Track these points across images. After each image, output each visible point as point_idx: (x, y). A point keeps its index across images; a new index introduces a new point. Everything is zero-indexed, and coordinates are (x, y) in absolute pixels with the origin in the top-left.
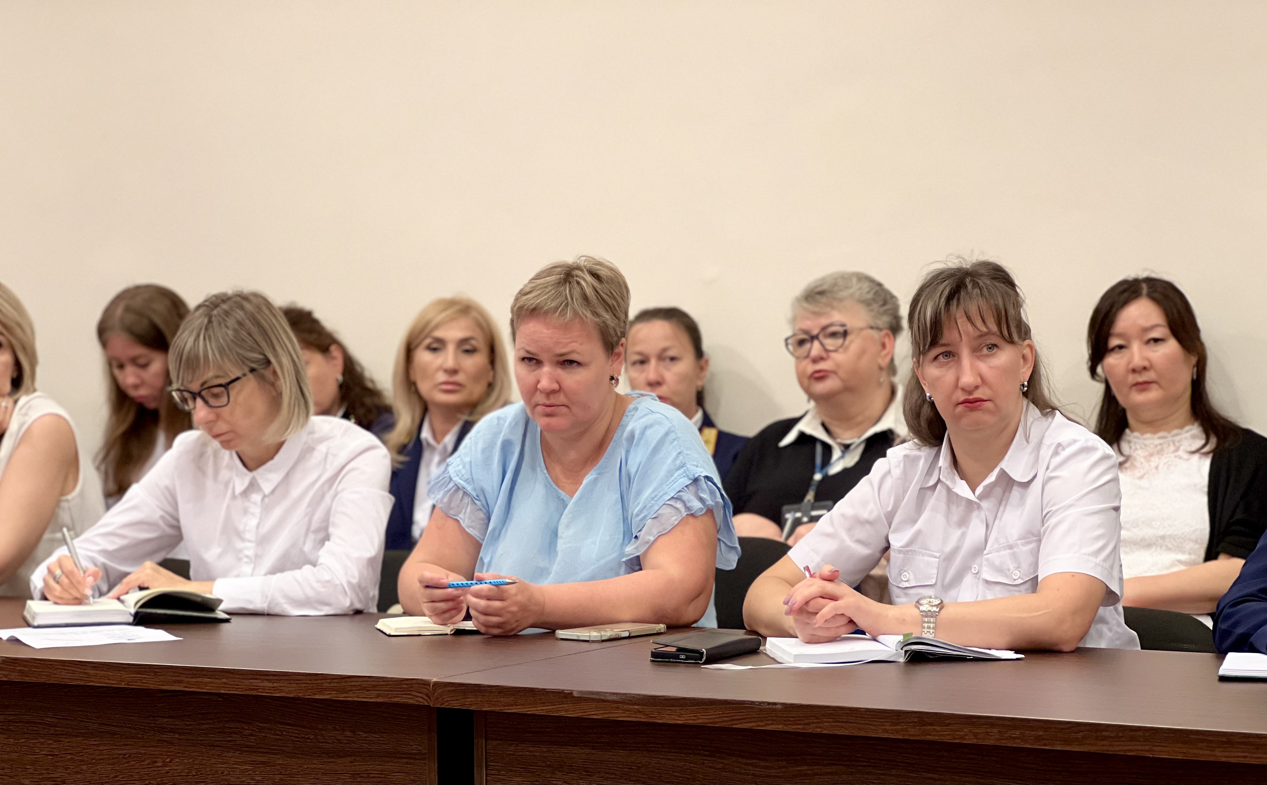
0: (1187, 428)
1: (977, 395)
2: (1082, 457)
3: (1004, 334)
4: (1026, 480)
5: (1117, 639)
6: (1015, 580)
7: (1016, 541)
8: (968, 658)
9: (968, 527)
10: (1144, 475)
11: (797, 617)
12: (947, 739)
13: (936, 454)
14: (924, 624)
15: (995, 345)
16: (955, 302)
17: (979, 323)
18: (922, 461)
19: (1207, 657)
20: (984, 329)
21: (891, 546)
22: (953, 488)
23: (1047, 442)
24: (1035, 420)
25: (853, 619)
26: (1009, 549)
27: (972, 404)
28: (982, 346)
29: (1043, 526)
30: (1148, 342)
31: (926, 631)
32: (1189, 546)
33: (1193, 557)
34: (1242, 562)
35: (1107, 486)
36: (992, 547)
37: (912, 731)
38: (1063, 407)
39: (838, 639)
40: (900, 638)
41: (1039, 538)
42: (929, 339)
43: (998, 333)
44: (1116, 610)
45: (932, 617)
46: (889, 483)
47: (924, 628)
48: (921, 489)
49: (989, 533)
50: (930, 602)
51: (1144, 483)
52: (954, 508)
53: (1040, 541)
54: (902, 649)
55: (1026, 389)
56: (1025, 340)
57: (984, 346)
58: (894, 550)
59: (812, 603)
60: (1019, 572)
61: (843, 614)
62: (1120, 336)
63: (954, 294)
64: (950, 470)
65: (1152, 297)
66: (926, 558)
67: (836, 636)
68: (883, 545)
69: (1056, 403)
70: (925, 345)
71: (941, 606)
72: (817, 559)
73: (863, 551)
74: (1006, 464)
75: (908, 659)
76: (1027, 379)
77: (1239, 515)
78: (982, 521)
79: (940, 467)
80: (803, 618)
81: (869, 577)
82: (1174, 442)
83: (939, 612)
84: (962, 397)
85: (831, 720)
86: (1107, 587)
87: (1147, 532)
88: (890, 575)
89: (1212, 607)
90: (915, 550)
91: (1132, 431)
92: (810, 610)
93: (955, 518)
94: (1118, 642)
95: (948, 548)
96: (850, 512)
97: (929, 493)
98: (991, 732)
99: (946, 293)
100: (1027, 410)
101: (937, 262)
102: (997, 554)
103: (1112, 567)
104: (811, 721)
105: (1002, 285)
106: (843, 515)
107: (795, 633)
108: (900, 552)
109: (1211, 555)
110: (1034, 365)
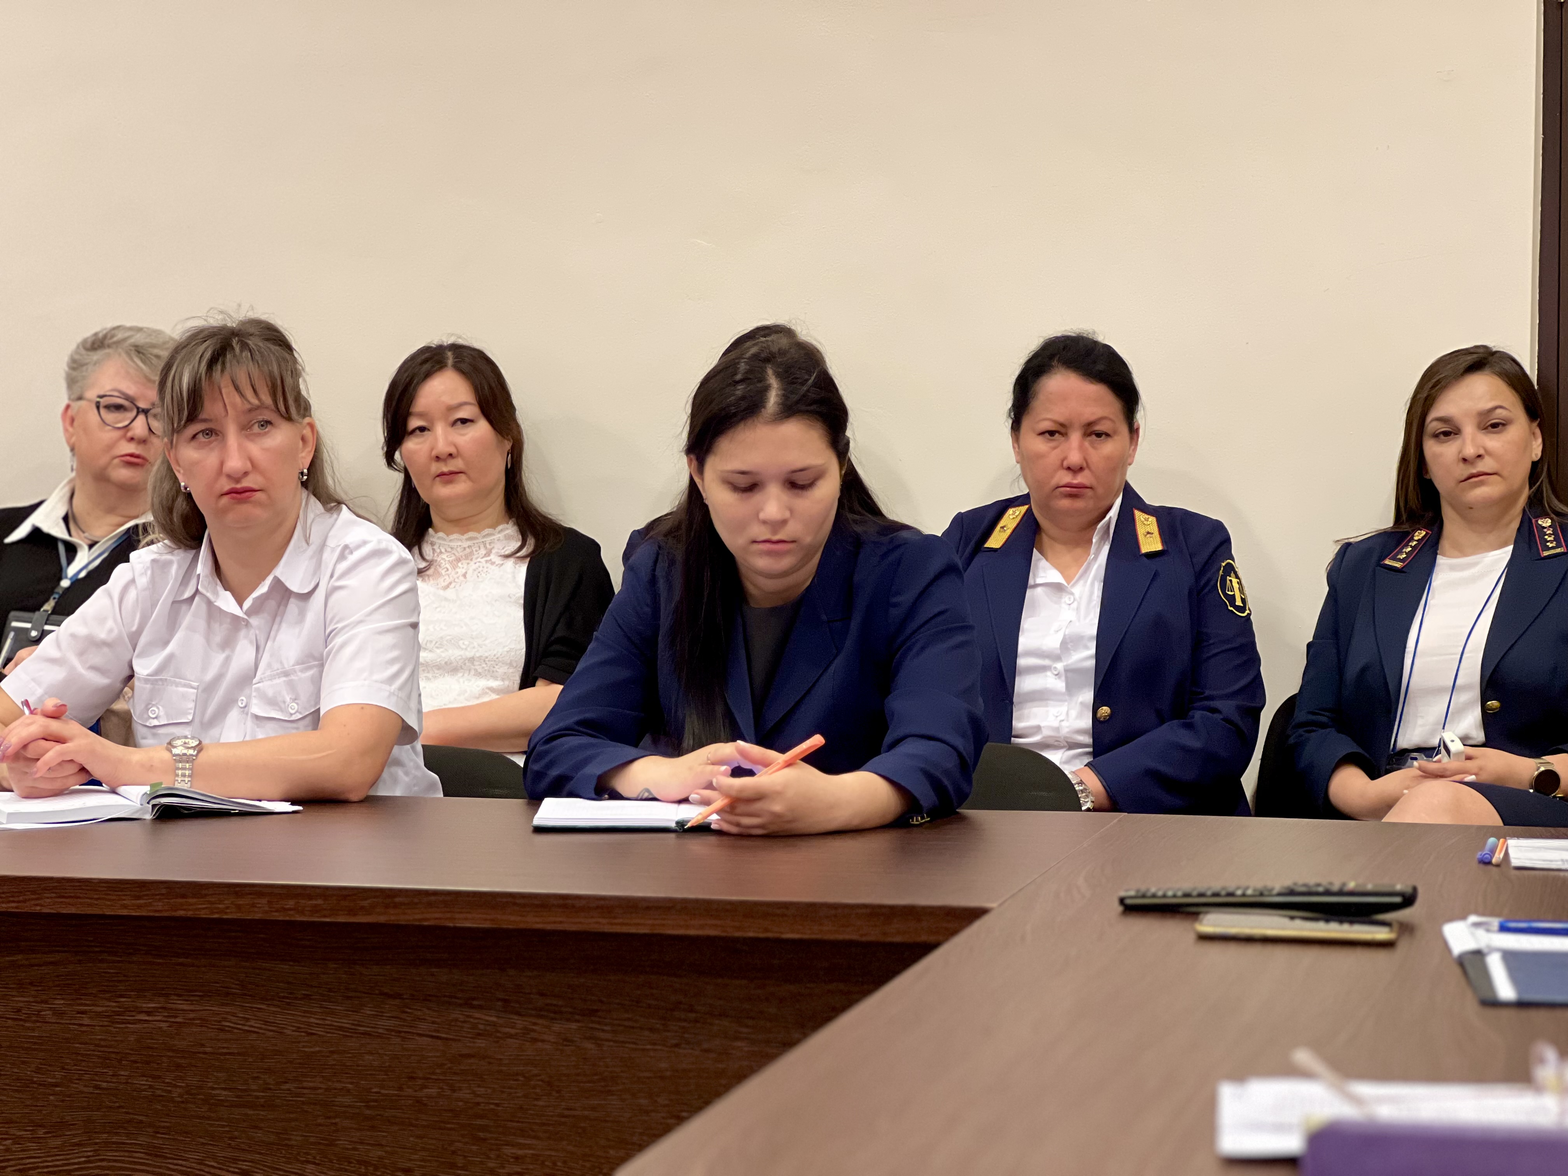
0: (500, 527)
1: (246, 483)
2: (373, 562)
3: (280, 408)
4: (306, 591)
5: (414, 785)
6: (292, 714)
7: (293, 666)
8: (232, 812)
9: (233, 651)
10: (450, 583)
11: (14, 765)
12: (204, 914)
13: (193, 558)
14: (177, 771)
15: (268, 423)
16: (219, 367)
17: (249, 394)
18: (174, 567)
19: (517, 804)
20: (256, 402)
21: (135, 674)
22: (215, 602)
23: (331, 543)
24: (317, 516)
25: (86, 767)
26: (284, 676)
27: (240, 494)
28: (253, 422)
29: (326, 648)
30: (454, 423)
31: (179, 780)
32: (502, 670)
33: (507, 683)
34: (561, 687)
35: (404, 596)
36: (263, 674)
37: (159, 905)
38: (351, 501)
39: (66, 792)
40: (147, 789)
41: (321, 662)
42: (186, 413)
43: (273, 407)
44: (414, 749)
45: (187, 762)
46: (132, 594)
47: (177, 775)
48: (174, 602)
49: (260, 656)
50: (185, 743)
51: (450, 593)
52: (216, 626)
53: (322, 666)
54: (148, 803)
55: (305, 477)
56: (304, 416)
57: (255, 423)
58: (139, 679)
59: (31, 747)
60: (297, 704)
61: (72, 761)
62: (421, 415)
63: (217, 358)
64: (211, 578)
65: (458, 368)
66: (181, 689)
67: (63, 788)
68: (126, 673)
69: (342, 496)
70: (180, 420)
71: (199, 748)
72: (39, 691)
73: (102, 681)
74: (280, 571)
75: (158, 814)
76: (307, 465)
77: (560, 632)
78: (251, 642)
79: (199, 575)
80: (20, 765)
81: (110, 712)
82: (484, 543)
83: (196, 755)
84: (227, 486)
85: (54, 895)
86: (403, 720)
87: (453, 654)
88: (134, 711)
89: (524, 745)
90: (166, 679)
91: (436, 531)
92: (29, 756)
93: (218, 638)
94: (416, 788)
95: (210, 675)
96: (82, 631)
97: (184, 607)
98: (259, 903)
99: (208, 355)
100: (307, 504)
101: (194, 317)
102: (269, 683)
103: (409, 697)
104: (27, 897)
105: (277, 348)
106: (73, 636)
107: (10, 785)
108: (146, 681)
109: (527, 681)
110: (316, 449)
